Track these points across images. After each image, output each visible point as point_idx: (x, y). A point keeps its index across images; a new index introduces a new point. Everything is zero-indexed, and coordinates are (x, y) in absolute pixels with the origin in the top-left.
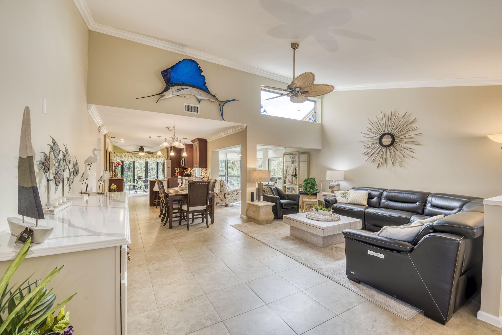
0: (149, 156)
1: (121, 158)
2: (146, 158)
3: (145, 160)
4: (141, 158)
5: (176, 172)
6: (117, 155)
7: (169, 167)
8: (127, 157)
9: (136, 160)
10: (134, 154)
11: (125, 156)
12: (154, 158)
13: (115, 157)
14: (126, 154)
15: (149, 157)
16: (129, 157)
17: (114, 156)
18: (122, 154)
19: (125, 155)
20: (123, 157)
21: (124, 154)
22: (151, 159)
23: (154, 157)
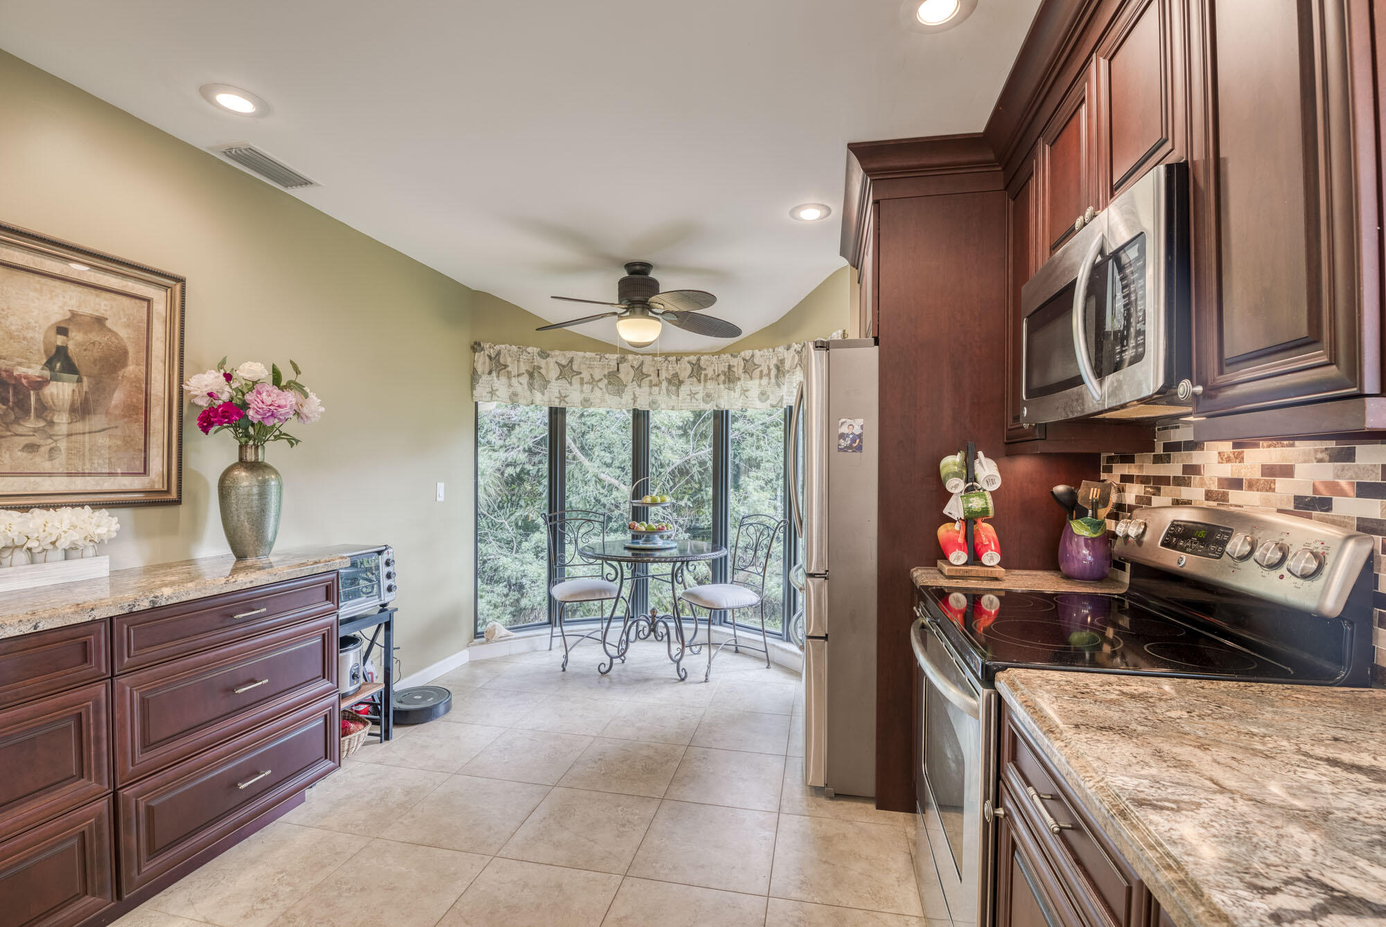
0: (734, 362)
1: (531, 386)
2: (711, 386)
3: (708, 395)
4: (681, 382)
5: (955, 508)
6: (498, 365)
7: (856, 445)
8: (582, 379)
9: (642, 405)
10: (630, 357)
11: (561, 376)
12: (761, 377)
13: (485, 378)
14: (570, 354)
15: (729, 377)
16: (593, 382)
17: (474, 371)
18: (544, 355)
19: (564, 362)
20: (548, 382)
21: (560, 357)
22: (745, 391)
23: (765, 372)
